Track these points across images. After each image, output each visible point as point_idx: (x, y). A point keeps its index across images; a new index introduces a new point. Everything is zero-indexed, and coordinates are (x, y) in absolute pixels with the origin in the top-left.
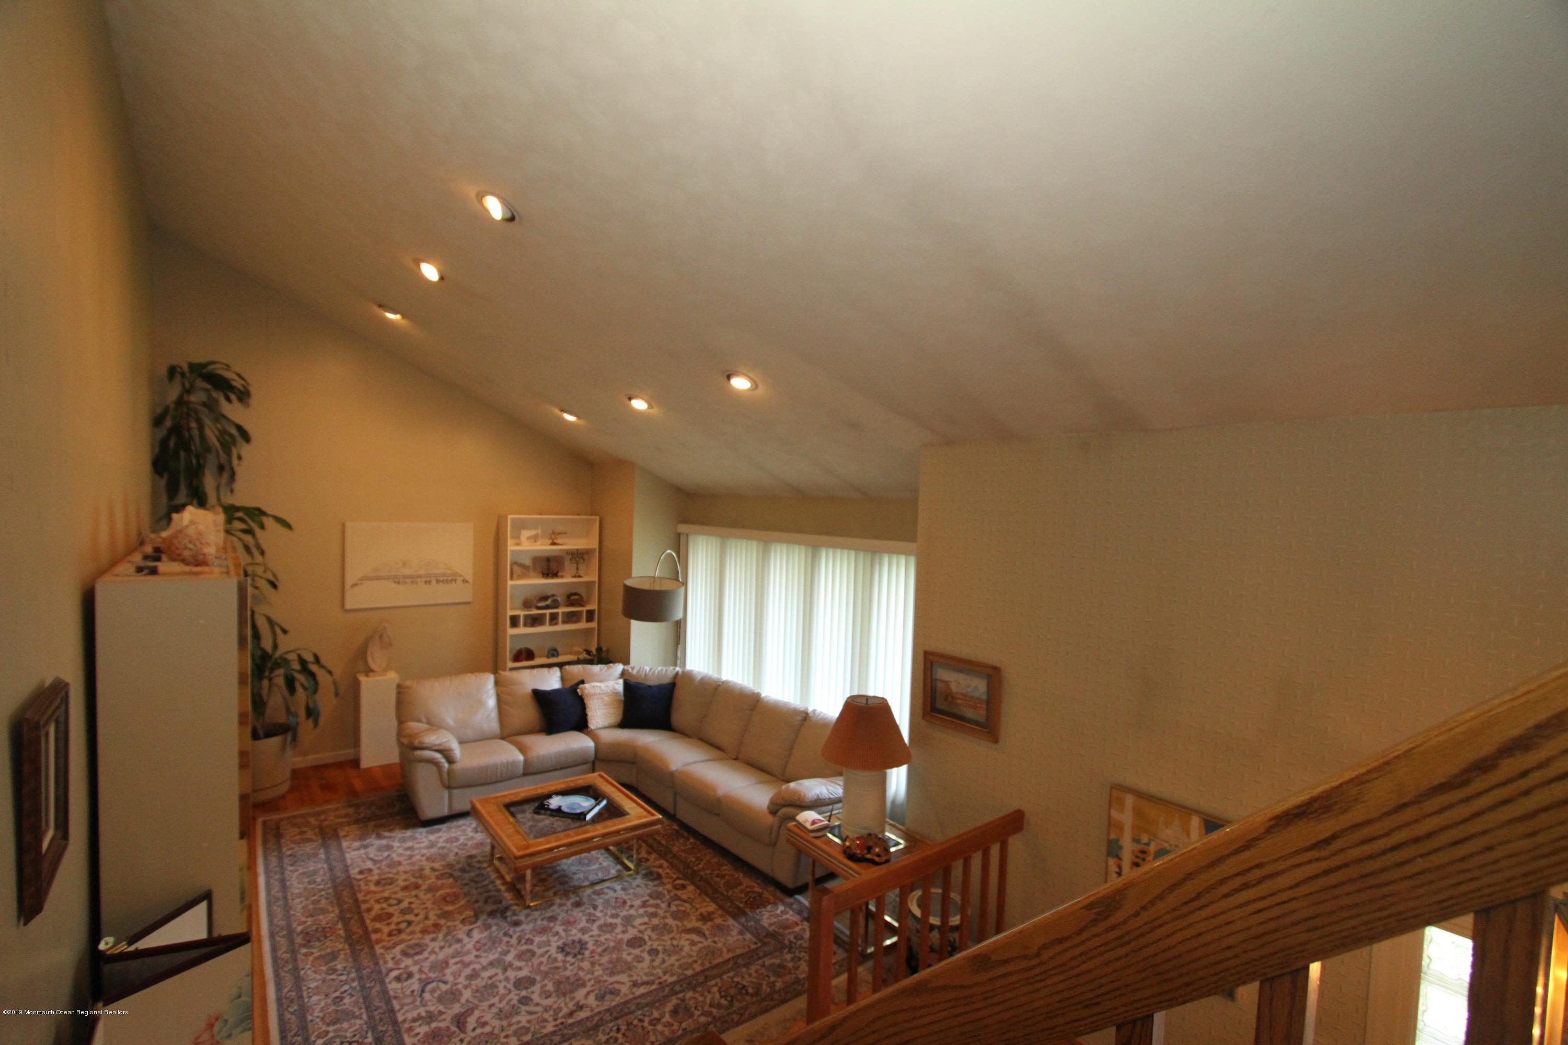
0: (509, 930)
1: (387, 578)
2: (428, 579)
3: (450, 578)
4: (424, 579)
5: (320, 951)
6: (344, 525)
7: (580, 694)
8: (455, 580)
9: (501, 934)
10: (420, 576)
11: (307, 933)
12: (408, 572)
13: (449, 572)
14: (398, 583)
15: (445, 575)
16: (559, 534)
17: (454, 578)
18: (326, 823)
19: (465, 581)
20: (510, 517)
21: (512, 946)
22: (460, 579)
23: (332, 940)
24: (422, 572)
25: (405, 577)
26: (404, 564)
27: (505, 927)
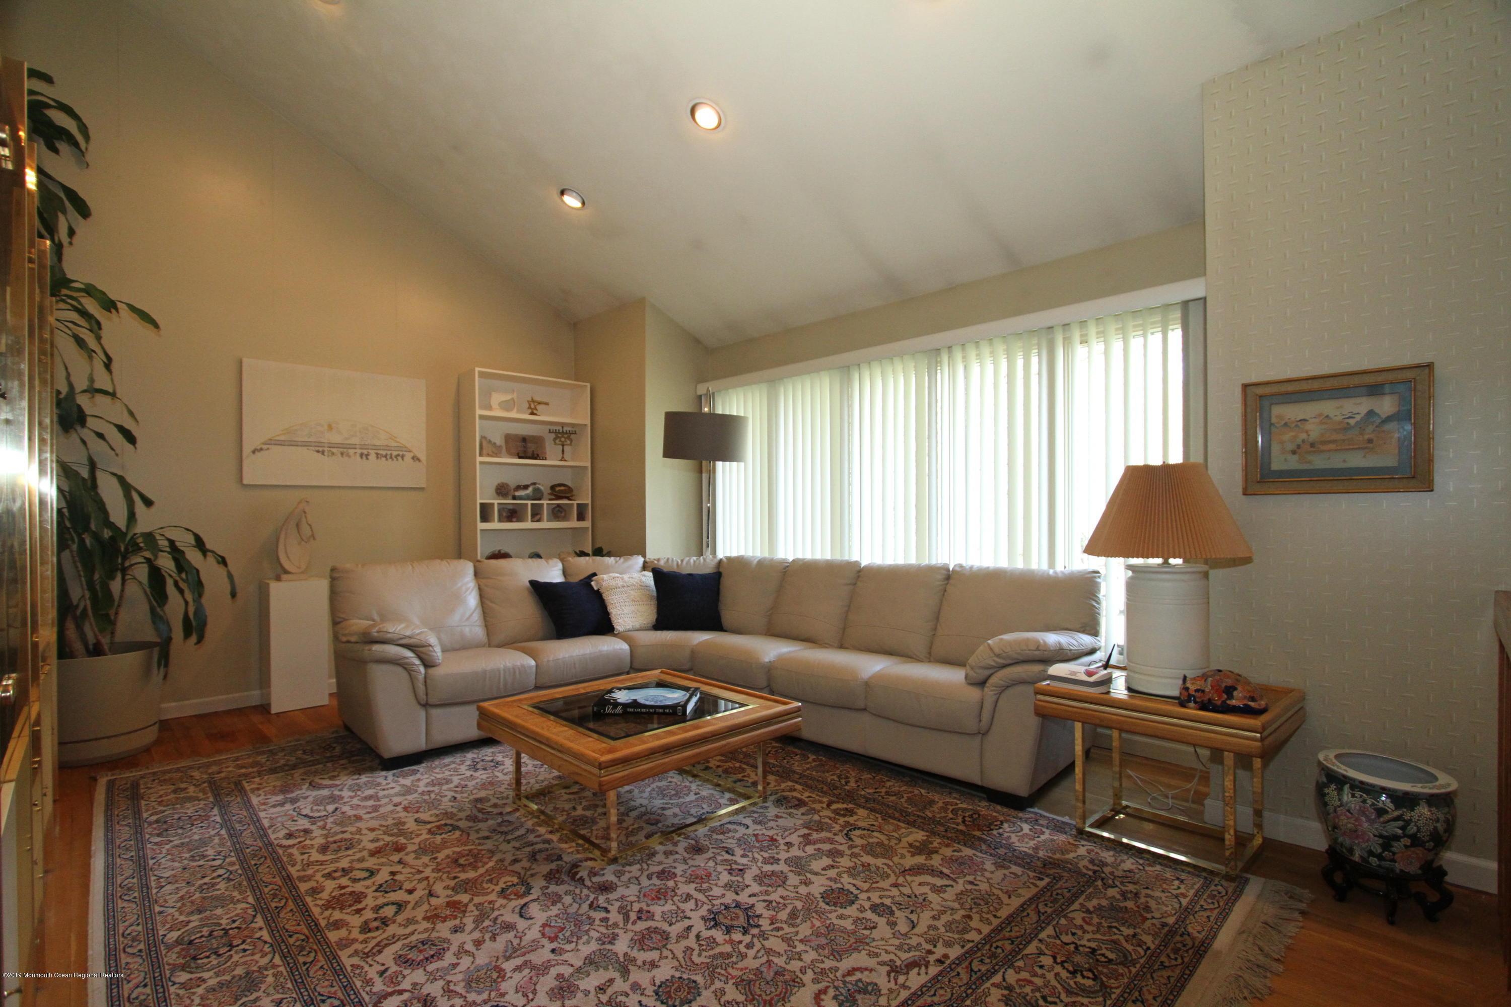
0: (596, 898)
1: (305, 444)
2: (365, 452)
3: (395, 453)
4: (359, 451)
5: (217, 975)
6: (240, 363)
7: (596, 588)
8: (403, 457)
9: (585, 907)
10: (353, 447)
11: (191, 942)
12: (336, 438)
13: (394, 444)
14: (323, 453)
15: (387, 447)
16: (540, 403)
17: (401, 453)
18: (223, 775)
19: (415, 459)
20: (477, 369)
21: (616, 925)
22: (408, 456)
23: (245, 950)
24: (355, 441)
25: (332, 445)
26: (330, 427)
27: (588, 896)
